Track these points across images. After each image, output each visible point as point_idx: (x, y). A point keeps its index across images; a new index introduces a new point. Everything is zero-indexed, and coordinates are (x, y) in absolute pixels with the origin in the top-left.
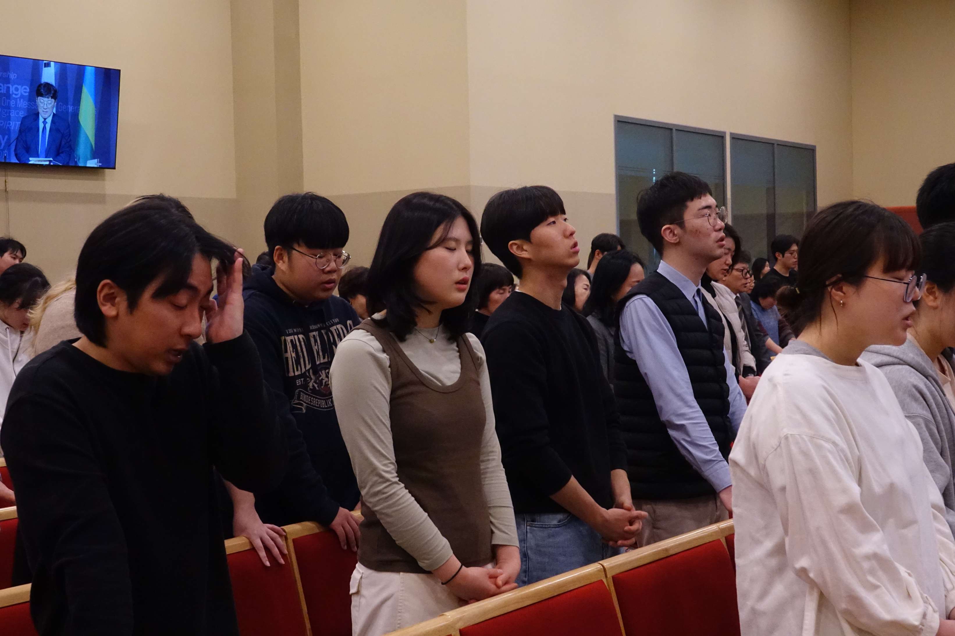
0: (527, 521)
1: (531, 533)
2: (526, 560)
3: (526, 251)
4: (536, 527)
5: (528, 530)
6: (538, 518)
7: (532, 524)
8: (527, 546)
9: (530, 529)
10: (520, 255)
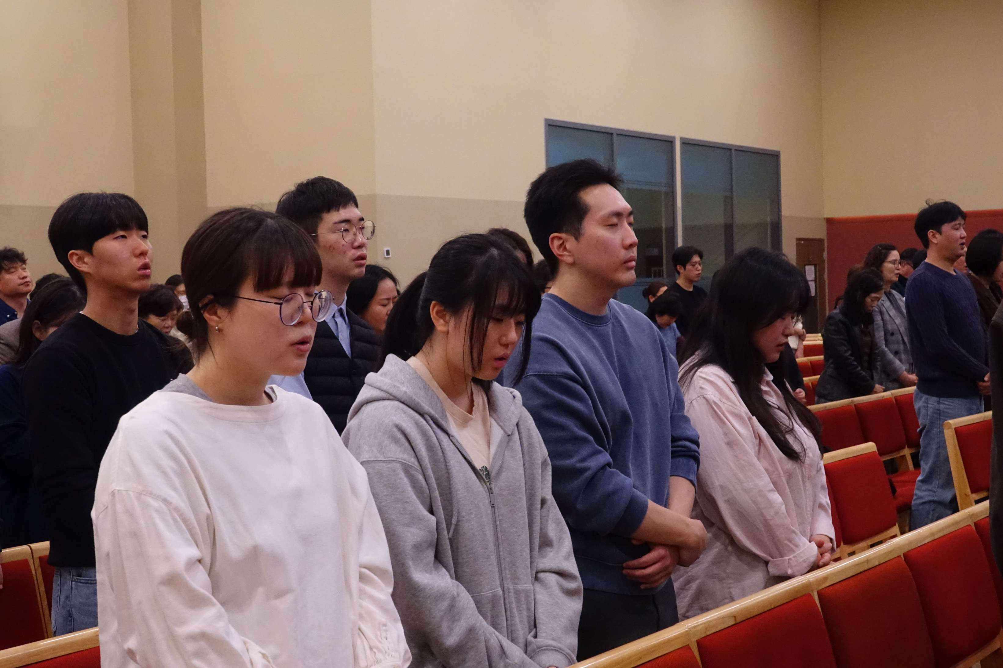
0: (73, 576)
1: (76, 589)
2: (71, 620)
3: (87, 264)
4: (81, 583)
5: (73, 586)
6: (84, 572)
7: (77, 579)
8: (71, 604)
9: (75, 585)
10: (80, 267)
